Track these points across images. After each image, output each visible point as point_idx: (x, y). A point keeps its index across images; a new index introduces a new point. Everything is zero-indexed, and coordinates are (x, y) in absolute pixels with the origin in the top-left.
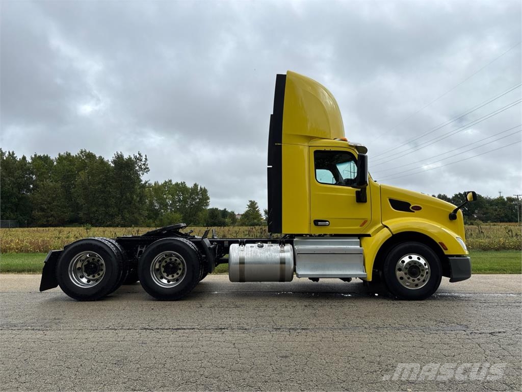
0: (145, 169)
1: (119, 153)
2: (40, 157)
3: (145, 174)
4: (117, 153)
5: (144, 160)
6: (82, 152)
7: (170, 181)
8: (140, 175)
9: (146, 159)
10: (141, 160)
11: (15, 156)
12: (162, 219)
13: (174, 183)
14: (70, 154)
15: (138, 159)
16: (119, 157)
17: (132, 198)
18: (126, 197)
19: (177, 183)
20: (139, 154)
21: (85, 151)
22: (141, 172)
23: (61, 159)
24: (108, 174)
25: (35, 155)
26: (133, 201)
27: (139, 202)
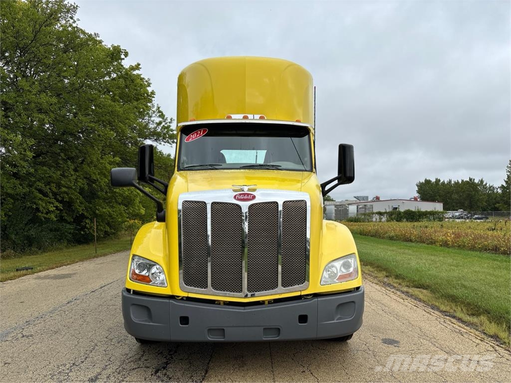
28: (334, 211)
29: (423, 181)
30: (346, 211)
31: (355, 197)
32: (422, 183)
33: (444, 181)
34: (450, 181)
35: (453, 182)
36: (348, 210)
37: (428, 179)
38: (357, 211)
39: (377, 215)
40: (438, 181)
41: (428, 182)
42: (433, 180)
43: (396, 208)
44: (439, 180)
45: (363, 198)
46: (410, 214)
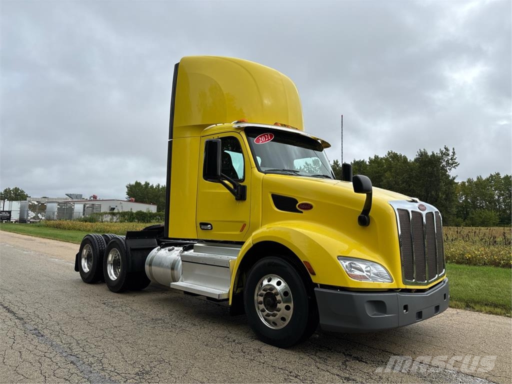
0: (452, 164)
1: (422, 150)
2: (357, 162)
3: (453, 169)
4: (420, 151)
5: (451, 153)
6: (389, 154)
7: (498, 174)
8: (447, 171)
9: (454, 153)
10: (448, 155)
11: (338, 163)
12: (473, 218)
13: (502, 176)
14: (378, 156)
15: (444, 154)
16: (422, 155)
17: (438, 195)
18: (431, 195)
19: (507, 176)
20: (445, 148)
21: (391, 153)
22: (448, 167)
23: (371, 161)
24: (411, 173)
25: (354, 161)
26: (439, 199)
27: (445, 199)
28: (56, 210)
29: (133, 183)
30: (71, 210)
31: (67, 195)
32: (133, 185)
33: (152, 185)
34: (159, 185)
35: (161, 187)
36: (73, 209)
37: (138, 182)
38: (84, 210)
39: (109, 215)
40: (147, 184)
41: (138, 184)
42: (143, 183)
43: (114, 209)
44: (149, 184)
45: (77, 196)
46: (142, 215)
